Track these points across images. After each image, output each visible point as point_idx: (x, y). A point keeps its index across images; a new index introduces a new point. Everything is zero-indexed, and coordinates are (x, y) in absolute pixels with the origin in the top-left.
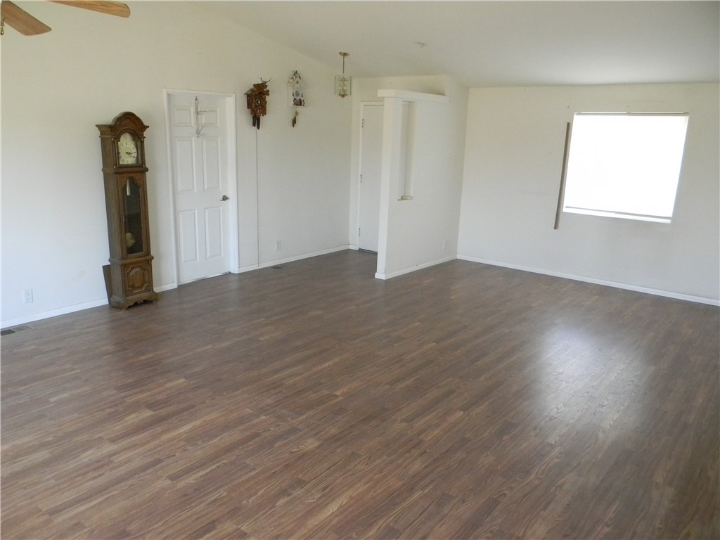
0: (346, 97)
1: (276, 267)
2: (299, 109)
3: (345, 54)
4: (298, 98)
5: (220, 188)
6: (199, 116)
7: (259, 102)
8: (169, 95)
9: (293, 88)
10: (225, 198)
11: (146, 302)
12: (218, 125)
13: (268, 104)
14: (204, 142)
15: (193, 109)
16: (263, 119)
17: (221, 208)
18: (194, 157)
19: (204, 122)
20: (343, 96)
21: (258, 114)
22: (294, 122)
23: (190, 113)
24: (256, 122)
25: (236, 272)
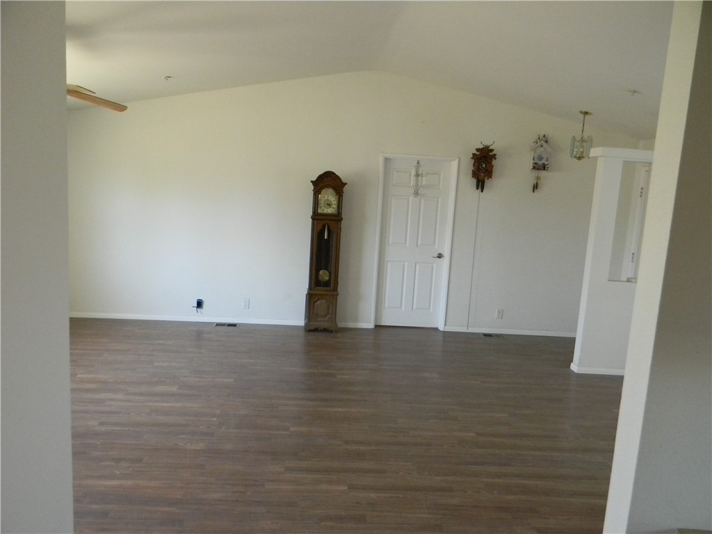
0: (582, 160)
1: (486, 335)
2: (543, 174)
3: (586, 113)
4: (540, 163)
5: (436, 247)
6: (420, 178)
7: (484, 166)
8: (387, 160)
9: (535, 152)
10: (440, 256)
11: (325, 330)
12: (441, 187)
13: (494, 167)
14: (422, 201)
15: (413, 172)
16: (488, 182)
17: (435, 265)
18: (410, 215)
19: (424, 183)
20: (579, 158)
21: (480, 178)
22: (535, 187)
23: (410, 175)
24: (481, 185)
25: (441, 330)
